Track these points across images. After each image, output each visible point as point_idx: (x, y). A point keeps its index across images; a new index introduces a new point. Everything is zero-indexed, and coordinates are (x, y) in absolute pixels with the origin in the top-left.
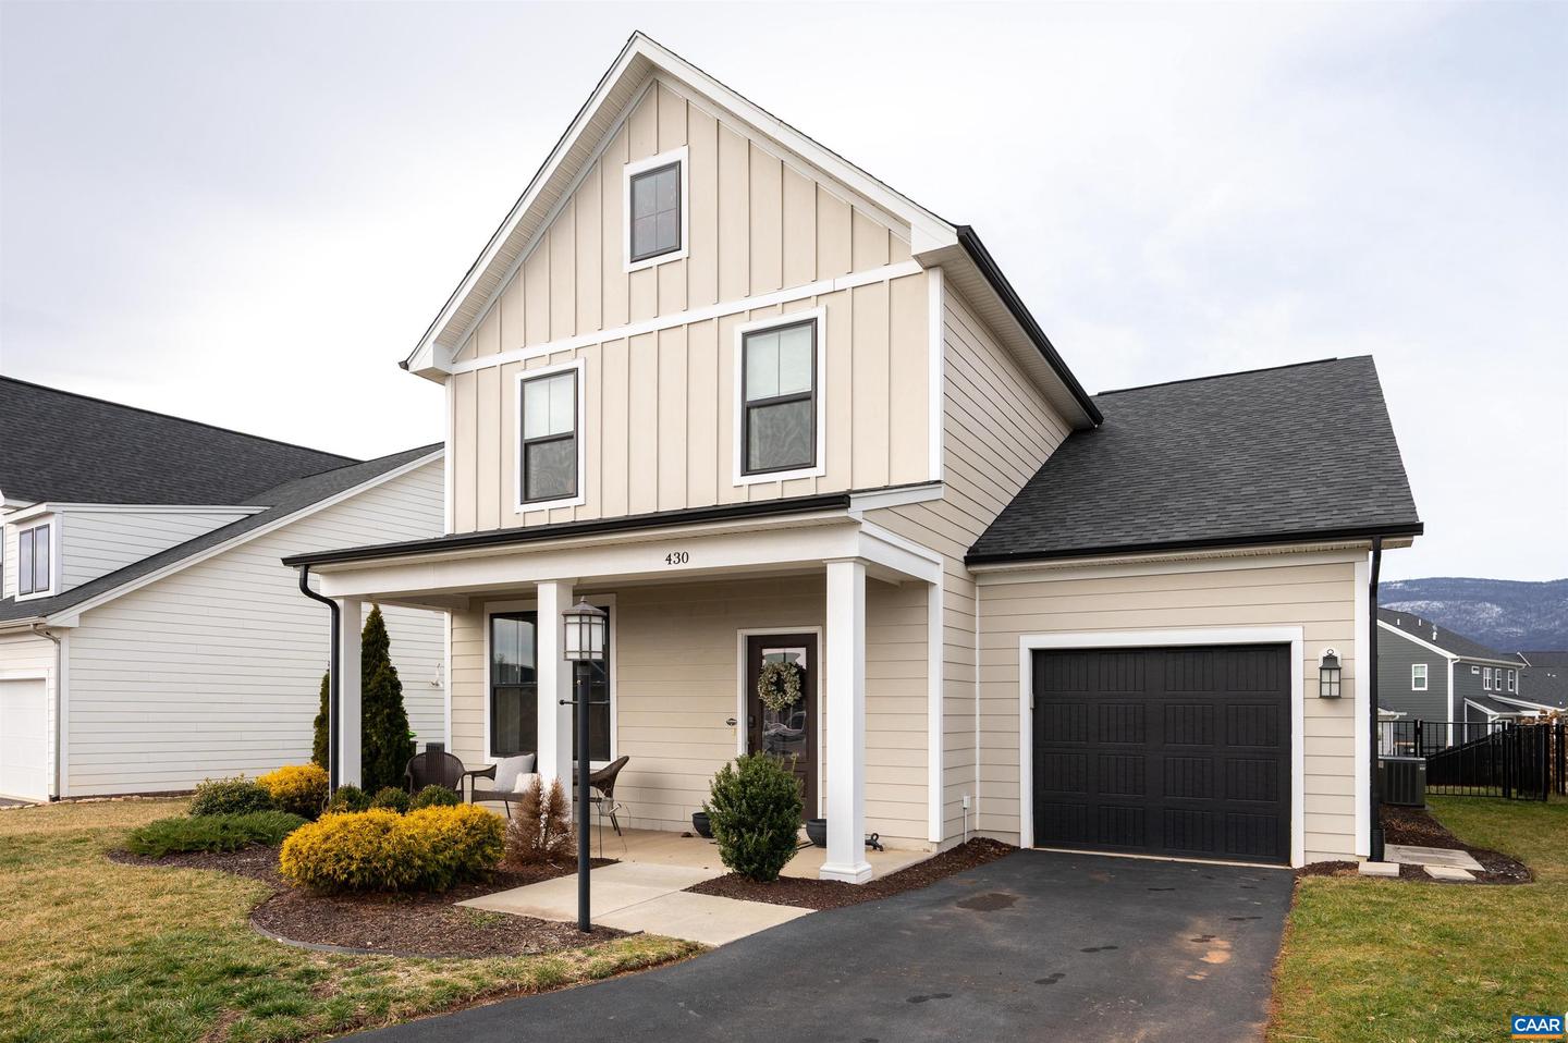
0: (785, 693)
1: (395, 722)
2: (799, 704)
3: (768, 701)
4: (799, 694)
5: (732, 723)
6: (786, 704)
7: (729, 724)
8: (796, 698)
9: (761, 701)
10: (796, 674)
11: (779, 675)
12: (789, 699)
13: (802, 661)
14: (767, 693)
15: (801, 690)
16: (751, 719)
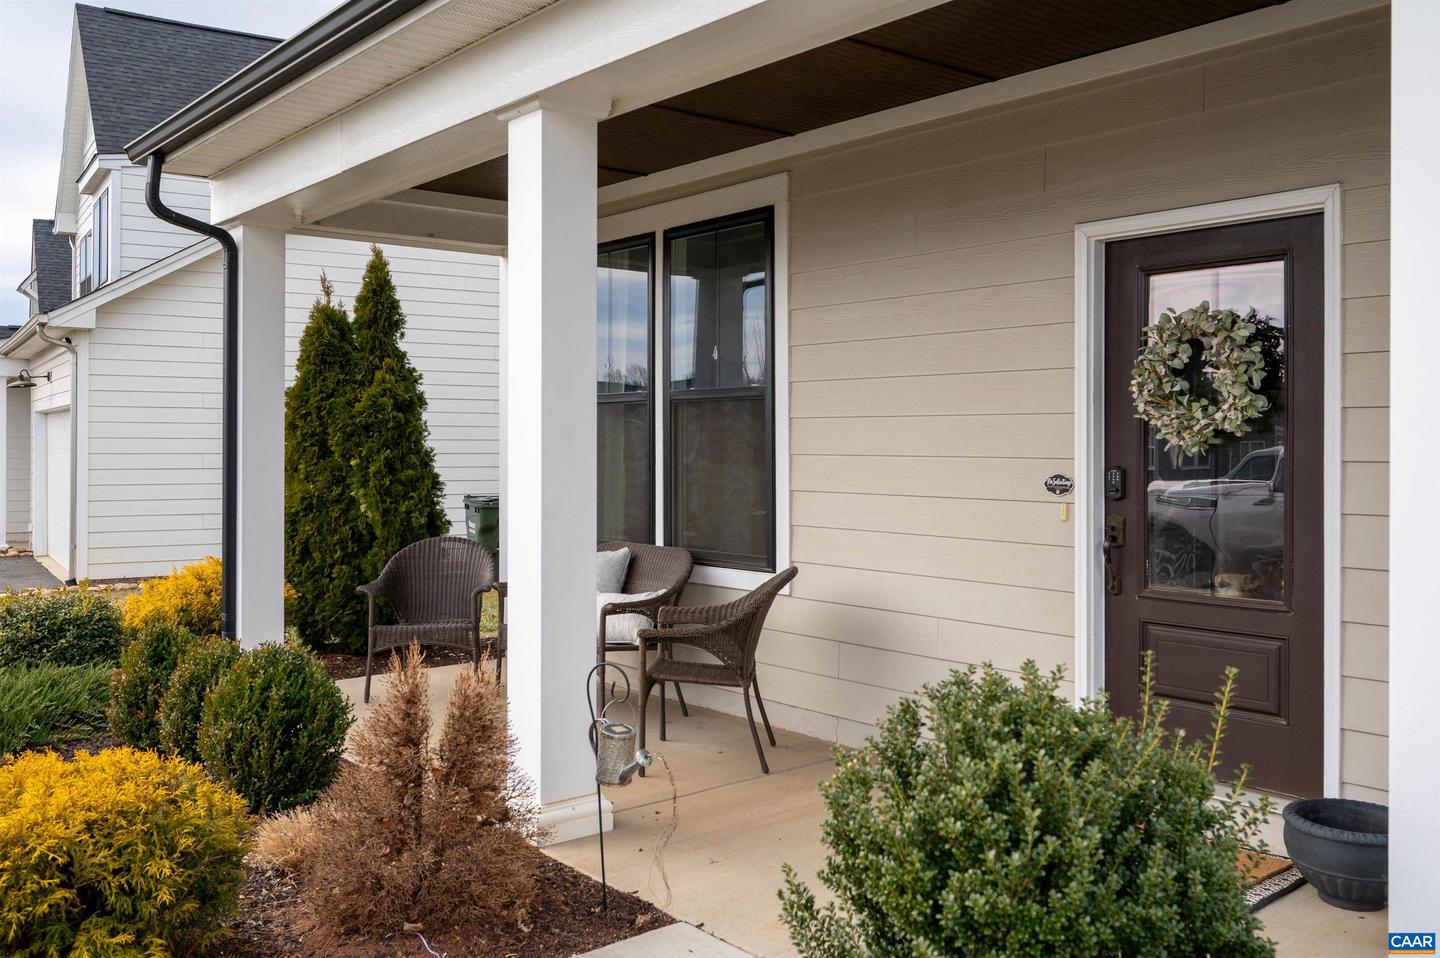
0: (1215, 399)
1: (402, 476)
2: (1261, 427)
3: (1163, 422)
4: (1262, 402)
5: (1060, 486)
6: (1218, 433)
7: (1051, 489)
8: (1253, 414)
9: (1145, 427)
10: (1250, 340)
11: (1197, 346)
12: (1230, 418)
13: (1272, 306)
14: (1161, 400)
15: (1270, 387)
16: (1116, 477)
